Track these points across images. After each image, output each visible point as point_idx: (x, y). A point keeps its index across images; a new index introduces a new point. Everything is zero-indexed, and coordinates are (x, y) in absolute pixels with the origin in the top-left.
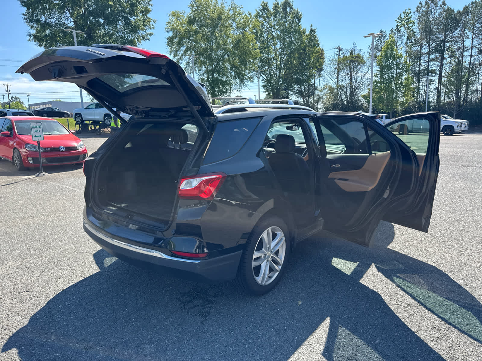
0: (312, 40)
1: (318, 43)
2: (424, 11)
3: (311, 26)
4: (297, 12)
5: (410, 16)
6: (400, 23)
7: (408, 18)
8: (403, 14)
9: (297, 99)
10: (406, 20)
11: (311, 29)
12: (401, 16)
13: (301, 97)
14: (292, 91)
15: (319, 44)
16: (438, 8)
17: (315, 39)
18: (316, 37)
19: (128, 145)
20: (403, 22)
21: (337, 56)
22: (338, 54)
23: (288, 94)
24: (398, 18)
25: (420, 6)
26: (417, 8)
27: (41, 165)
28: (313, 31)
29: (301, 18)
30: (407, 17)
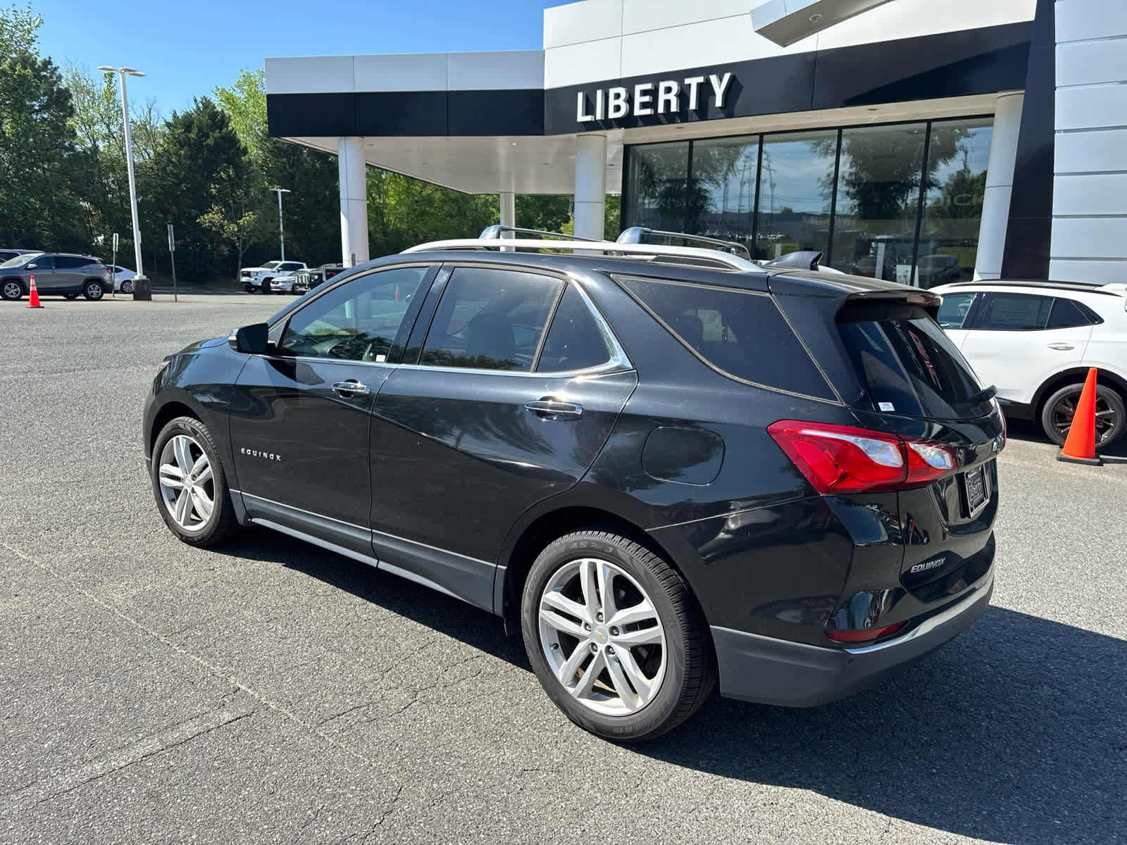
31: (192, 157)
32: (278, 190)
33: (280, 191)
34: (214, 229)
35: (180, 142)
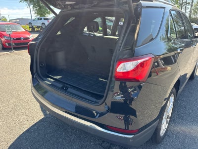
19: (59, 33)
27: (12, 47)
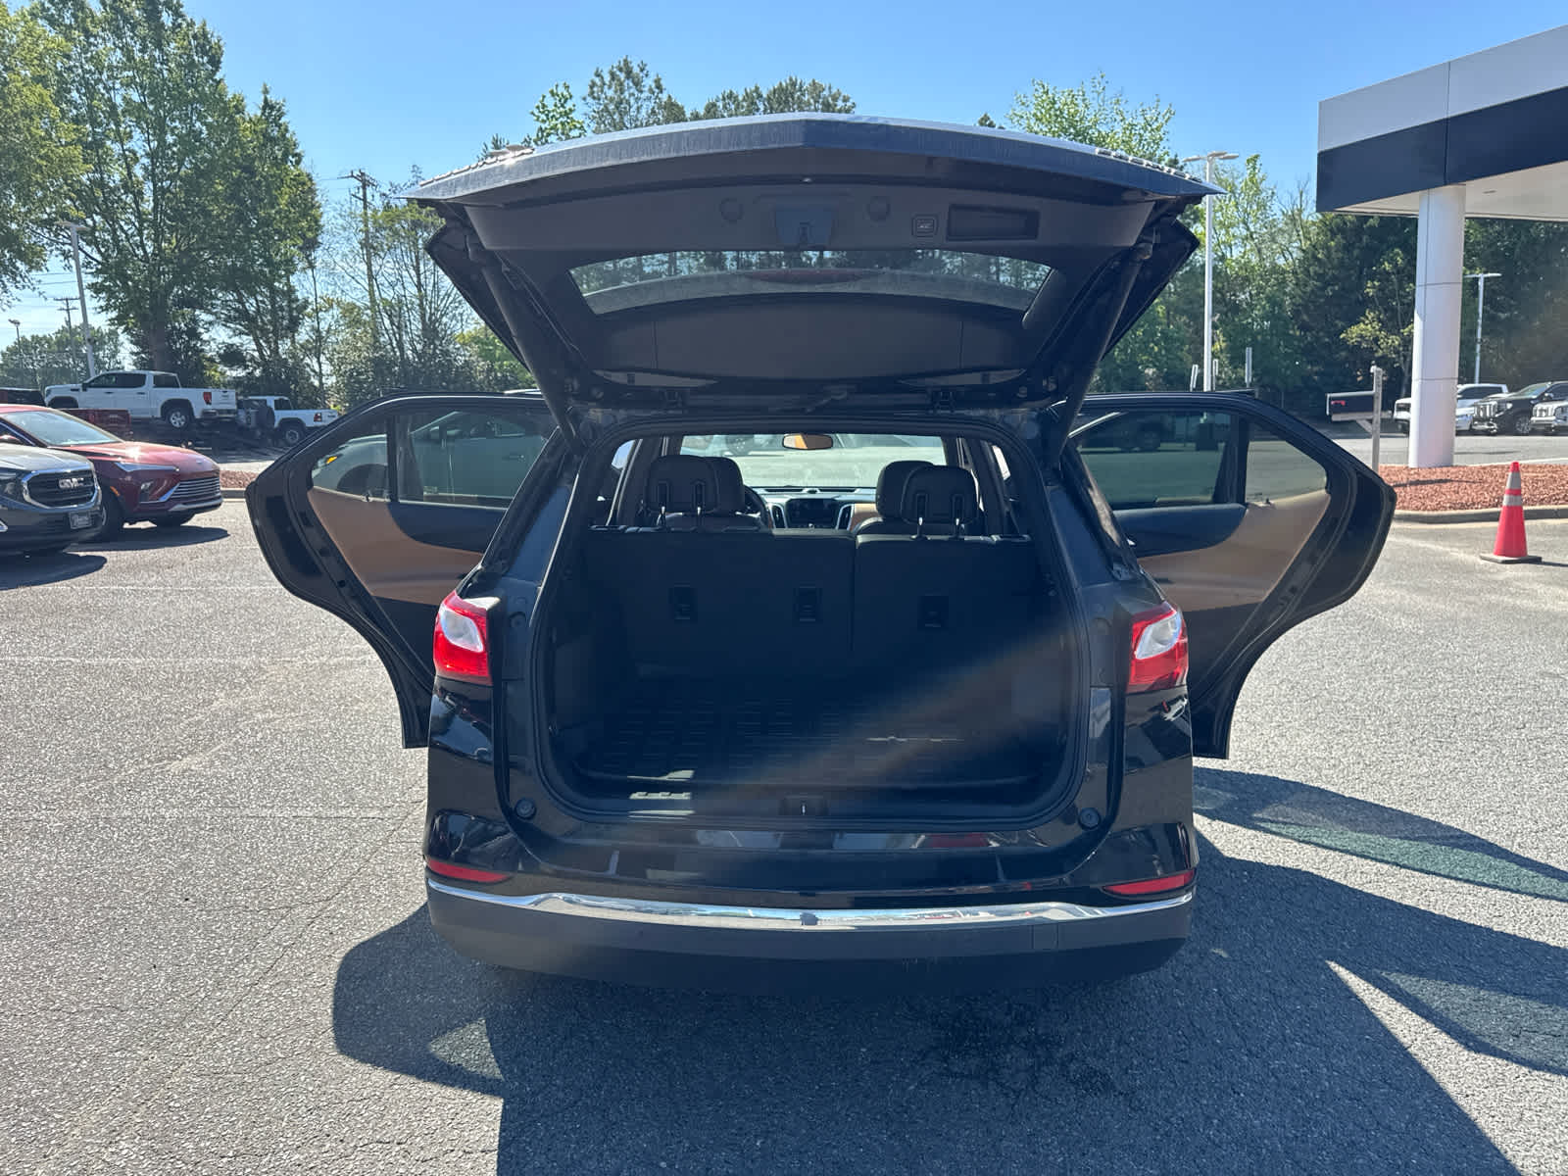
0: (273, 141)
1: (297, 151)
2: (612, 100)
3: (266, 92)
4: (205, 35)
5: (569, 105)
6: (544, 121)
7: (566, 112)
8: (549, 95)
9: (236, 340)
10: (561, 116)
11: (266, 100)
12: (545, 102)
13: (247, 334)
14: (209, 312)
15: (299, 157)
16: (644, 96)
17: (284, 136)
18: (287, 130)
20: (554, 122)
21: (360, 204)
22: (360, 195)
23: (195, 320)
24: (538, 107)
25: (597, 80)
26: (592, 87)
28: (272, 108)
29: (222, 54)
30: (562, 109)
31: (1347, 248)
32: (1480, 275)
33: (1482, 276)
34: (1364, 345)
35: (1331, 231)
